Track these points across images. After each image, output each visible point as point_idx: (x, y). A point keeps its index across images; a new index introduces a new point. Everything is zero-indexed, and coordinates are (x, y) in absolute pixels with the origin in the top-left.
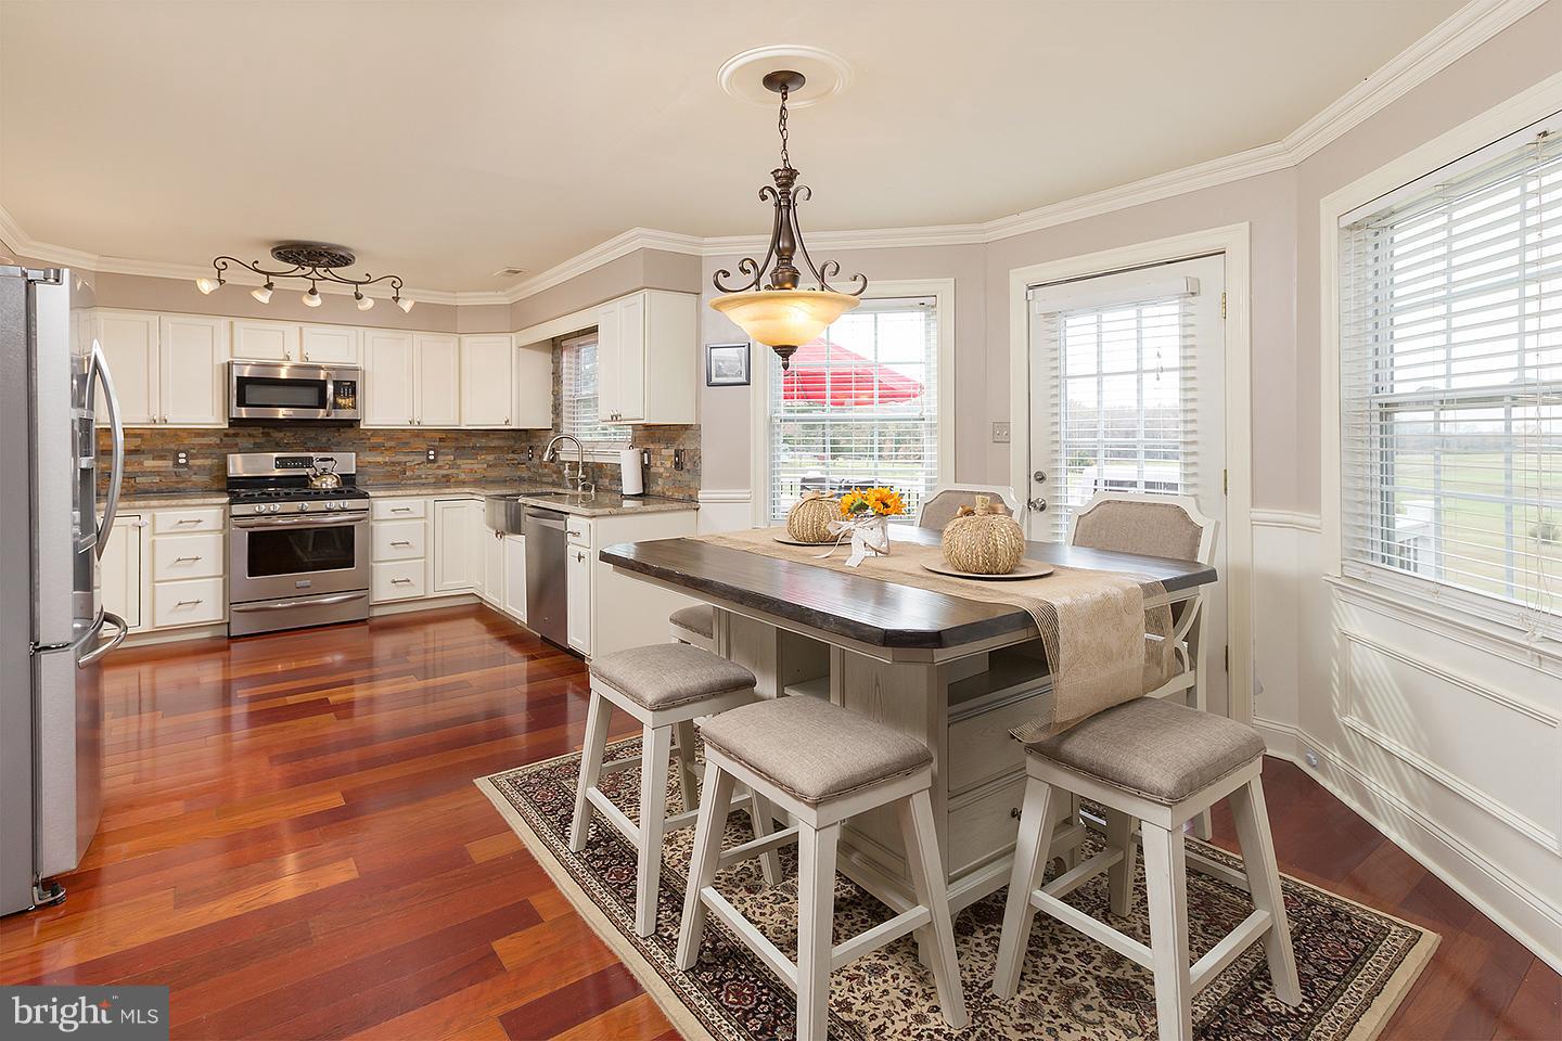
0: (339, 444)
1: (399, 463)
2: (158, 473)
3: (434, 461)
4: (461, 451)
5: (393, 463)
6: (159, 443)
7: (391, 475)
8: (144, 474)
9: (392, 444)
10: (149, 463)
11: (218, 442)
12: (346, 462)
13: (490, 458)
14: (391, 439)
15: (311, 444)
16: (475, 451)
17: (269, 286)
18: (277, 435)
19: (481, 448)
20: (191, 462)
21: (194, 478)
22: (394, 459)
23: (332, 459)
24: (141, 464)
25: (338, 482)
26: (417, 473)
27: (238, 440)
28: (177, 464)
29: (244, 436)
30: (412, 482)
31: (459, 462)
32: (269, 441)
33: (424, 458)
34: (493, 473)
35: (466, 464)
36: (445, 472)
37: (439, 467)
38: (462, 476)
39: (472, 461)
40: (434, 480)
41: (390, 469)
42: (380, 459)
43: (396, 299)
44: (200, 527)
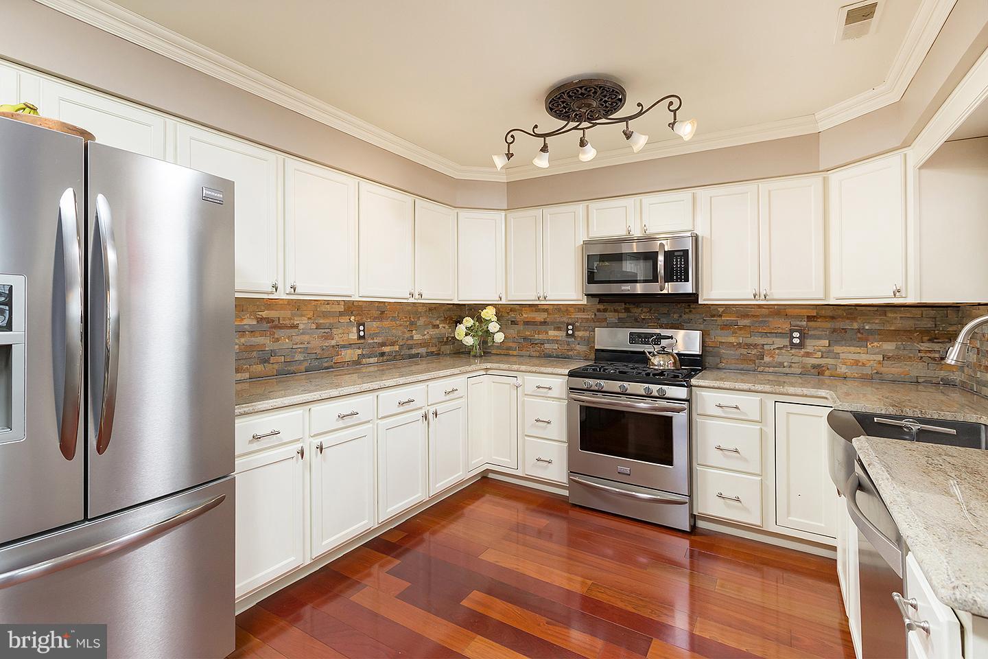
0: (690, 321)
1: (755, 346)
2: (557, 341)
3: (800, 346)
4: (838, 336)
5: (748, 346)
6: (557, 317)
7: (745, 359)
8: (549, 341)
9: (746, 322)
10: (552, 333)
11: (593, 317)
13: (889, 347)
14: (746, 316)
15: (664, 321)
16: (862, 337)
17: (544, 149)
18: (636, 311)
19: (871, 332)
20: (577, 333)
21: (578, 347)
22: (749, 341)
23: (671, 338)
24: (547, 333)
25: (675, 363)
26: (778, 359)
27: (607, 314)
28: (568, 335)
29: (611, 311)
30: (771, 370)
31: (837, 349)
32: (630, 317)
33: (786, 342)
34: (893, 369)
35: (848, 353)
36: (812, 361)
37: (808, 355)
38: (843, 369)
39: (858, 350)
40: (799, 371)
41: (744, 351)
42: (732, 339)
43: (672, 125)
44: (551, 393)
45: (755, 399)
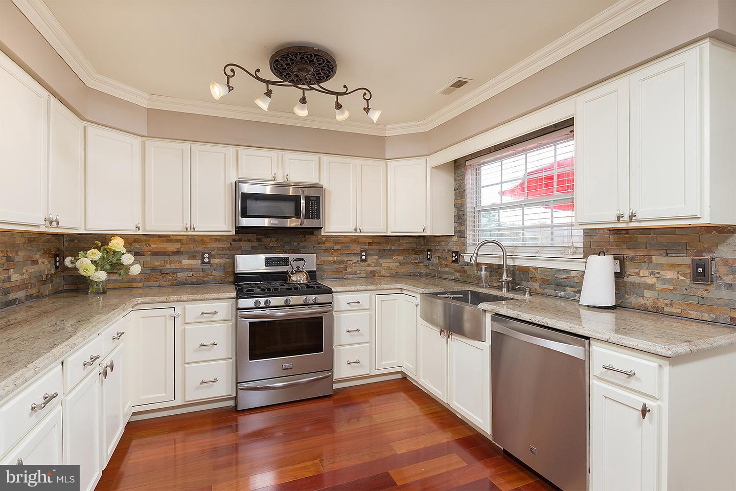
0: (304, 247)
1: (343, 262)
2: (191, 270)
3: (365, 260)
4: (382, 254)
5: (339, 262)
6: (192, 247)
7: (338, 271)
8: (183, 270)
9: (338, 247)
10: (186, 262)
11: (229, 246)
12: (311, 261)
13: (401, 258)
14: (337, 243)
15: (287, 247)
16: (390, 254)
17: (269, 93)
18: (266, 241)
19: (394, 251)
20: (212, 261)
21: (214, 273)
22: (340, 259)
23: (302, 259)
24: (180, 262)
25: (307, 277)
26: (355, 269)
27: (241, 243)
28: (203, 262)
29: (245, 241)
30: (351, 276)
31: (381, 261)
32: (261, 245)
33: (358, 258)
34: (403, 270)
35: (385, 262)
36: (371, 269)
37: (369, 265)
38: (383, 272)
39: (389, 261)
40: (364, 275)
41: (336, 266)
42: (330, 259)
43: (367, 110)
44: (216, 317)
45: (366, 295)
